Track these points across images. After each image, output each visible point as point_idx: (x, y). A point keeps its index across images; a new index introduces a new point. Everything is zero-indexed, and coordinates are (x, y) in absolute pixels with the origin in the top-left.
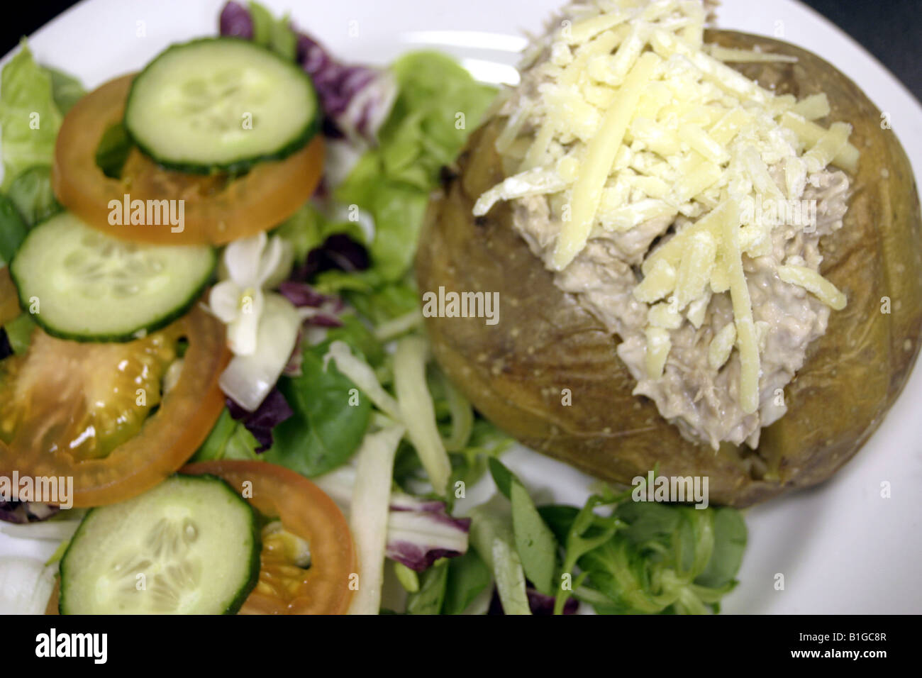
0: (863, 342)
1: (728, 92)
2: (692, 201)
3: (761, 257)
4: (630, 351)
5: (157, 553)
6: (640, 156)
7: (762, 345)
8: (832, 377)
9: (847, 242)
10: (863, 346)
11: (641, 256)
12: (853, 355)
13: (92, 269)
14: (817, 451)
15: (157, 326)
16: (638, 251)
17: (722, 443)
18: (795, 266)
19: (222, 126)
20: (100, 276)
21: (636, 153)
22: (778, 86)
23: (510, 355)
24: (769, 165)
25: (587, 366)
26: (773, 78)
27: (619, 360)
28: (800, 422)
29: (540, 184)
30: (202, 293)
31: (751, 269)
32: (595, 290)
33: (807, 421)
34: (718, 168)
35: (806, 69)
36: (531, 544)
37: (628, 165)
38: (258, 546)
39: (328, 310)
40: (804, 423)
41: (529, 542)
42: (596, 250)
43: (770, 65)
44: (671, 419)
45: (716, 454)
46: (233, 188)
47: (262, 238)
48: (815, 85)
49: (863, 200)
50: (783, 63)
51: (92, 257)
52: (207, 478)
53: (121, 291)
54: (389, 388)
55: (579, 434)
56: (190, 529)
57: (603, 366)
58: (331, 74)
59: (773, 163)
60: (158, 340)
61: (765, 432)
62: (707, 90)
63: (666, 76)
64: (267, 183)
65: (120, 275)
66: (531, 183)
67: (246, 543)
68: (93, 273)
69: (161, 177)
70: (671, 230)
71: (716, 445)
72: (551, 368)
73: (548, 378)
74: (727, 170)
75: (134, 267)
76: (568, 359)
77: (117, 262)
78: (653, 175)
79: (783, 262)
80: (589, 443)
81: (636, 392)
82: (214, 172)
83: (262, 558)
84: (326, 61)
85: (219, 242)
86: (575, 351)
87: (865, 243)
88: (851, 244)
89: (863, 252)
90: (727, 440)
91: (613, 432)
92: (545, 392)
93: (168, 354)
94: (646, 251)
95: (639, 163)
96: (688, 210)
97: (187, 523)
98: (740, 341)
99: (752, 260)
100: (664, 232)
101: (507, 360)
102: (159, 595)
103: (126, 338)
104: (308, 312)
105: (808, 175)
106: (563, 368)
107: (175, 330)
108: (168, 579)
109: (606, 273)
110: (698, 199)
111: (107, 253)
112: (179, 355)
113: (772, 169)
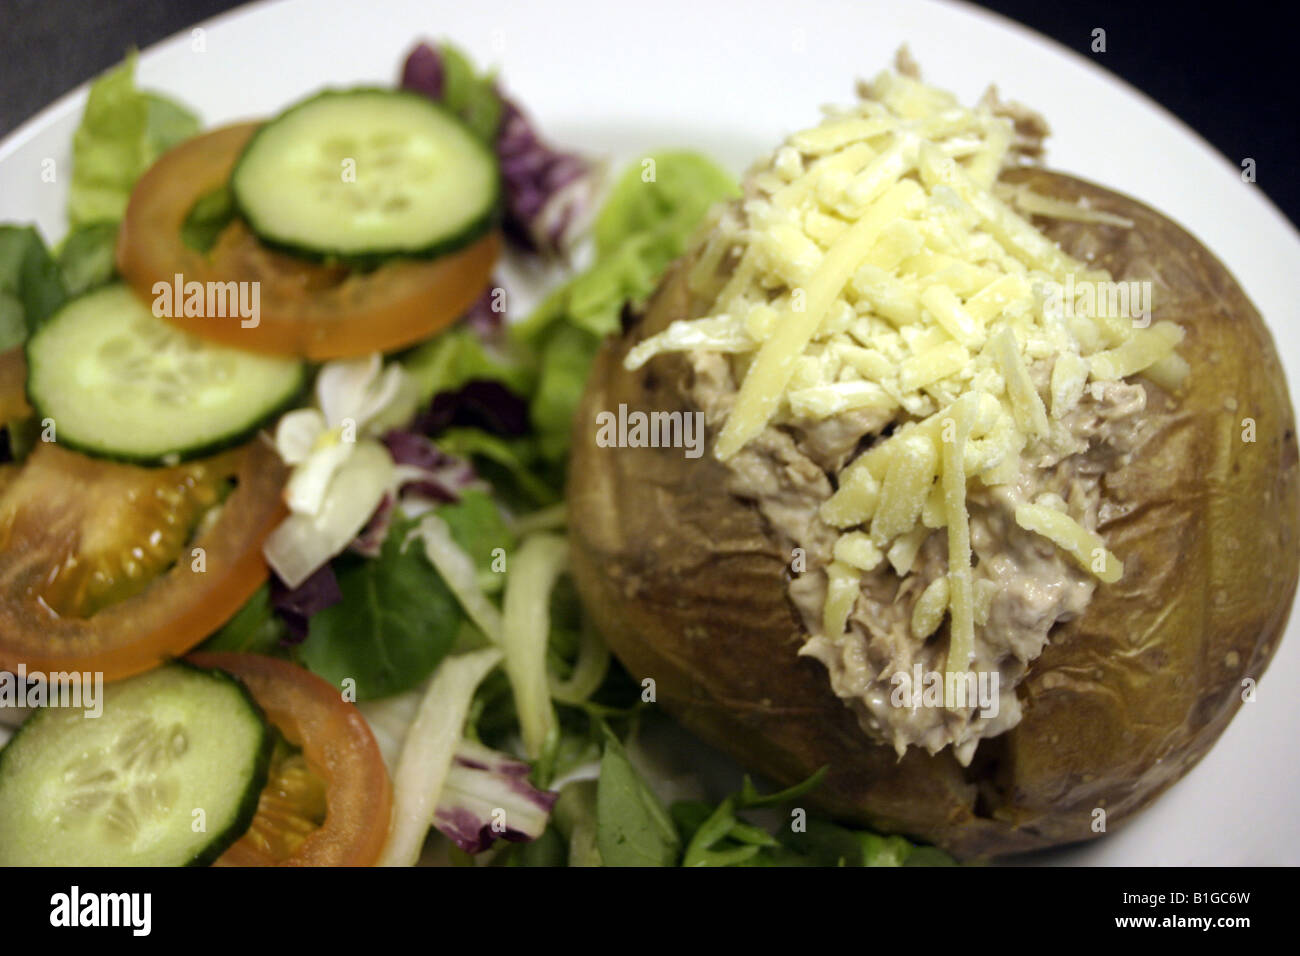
0: (1151, 638)
1: (1012, 251)
2: (922, 392)
3: (1000, 485)
4: (803, 593)
5: (128, 765)
6: (864, 321)
7: (984, 615)
8: (1096, 680)
9: (1146, 489)
10: (1150, 645)
11: (841, 460)
12: (1132, 653)
13: (134, 364)
14: (1069, 788)
15: (194, 455)
16: (838, 452)
17: (911, 747)
18: (1047, 508)
19: (359, 203)
20: (142, 376)
21: (859, 315)
22: (1099, 256)
23: (649, 572)
24: (1035, 359)
25: (746, 604)
26: (1091, 247)
27: (788, 601)
28: (1044, 738)
29: (721, 337)
30: (270, 421)
31: (982, 501)
32: (774, 498)
33: (1055, 739)
34: (966, 353)
35: (1147, 240)
36: (622, 840)
37: (845, 328)
38: (260, 780)
39: (449, 479)
40: (1049, 741)
41: (618, 838)
42: (780, 441)
43: (1095, 227)
44: (847, 699)
45: (899, 761)
46: (352, 285)
47: (376, 362)
48: (1153, 262)
49: (1185, 435)
50: (1113, 228)
51: (140, 348)
52: (217, 674)
53: (164, 398)
54: (497, 598)
55: (729, 702)
56: (179, 740)
57: (768, 609)
58: (533, 161)
59: (1040, 356)
60: (198, 471)
61: (985, 745)
62: (982, 243)
63: (923, 216)
64: (398, 289)
65: (169, 377)
66: (709, 334)
67: (243, 773)
68: (135, 370)
69: (258, 258)
70: (888, 431)
71: (901, 748)
72: (700, 600)
73: (692, 613)
74: (978, 357)
75: (191, 371)
76: (722, 591)
77: (171, 359)
78: (876, 348)
79: (1033, 500)
80: (741, 717)
81: (804, 651)
82: (331, 263)
83: (264, 799)
84: (530, 142)
85: (316, 355)
86: (735, 580)
87: (1174, 496)
88: (1152, 494)
89: (1168, 508)
90: (920, 745)
91: (773, 706)
92: (689, 633)
93: (208, 495)
94: (850, 453)
95: (862, 329)
96: (914, 404)
97: (177, 730)
98: (951, 606)
99: (986, 490)
100: (879, 431)
101: (645, 579)
102: (115, 820)
103: (151, 463)
104: (411, 473)
105: (1089, 381)
106: (716, 602)
107: (224, 464)
108: (132, 802)
109: (786, 476)
110: (929, 390)
111: (161, 346)
112: (221, 500)
113: (1038, 365)
